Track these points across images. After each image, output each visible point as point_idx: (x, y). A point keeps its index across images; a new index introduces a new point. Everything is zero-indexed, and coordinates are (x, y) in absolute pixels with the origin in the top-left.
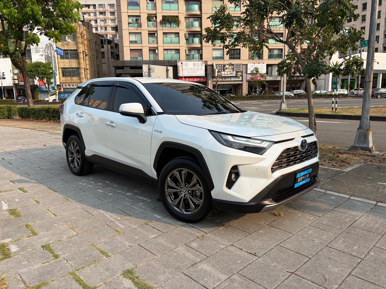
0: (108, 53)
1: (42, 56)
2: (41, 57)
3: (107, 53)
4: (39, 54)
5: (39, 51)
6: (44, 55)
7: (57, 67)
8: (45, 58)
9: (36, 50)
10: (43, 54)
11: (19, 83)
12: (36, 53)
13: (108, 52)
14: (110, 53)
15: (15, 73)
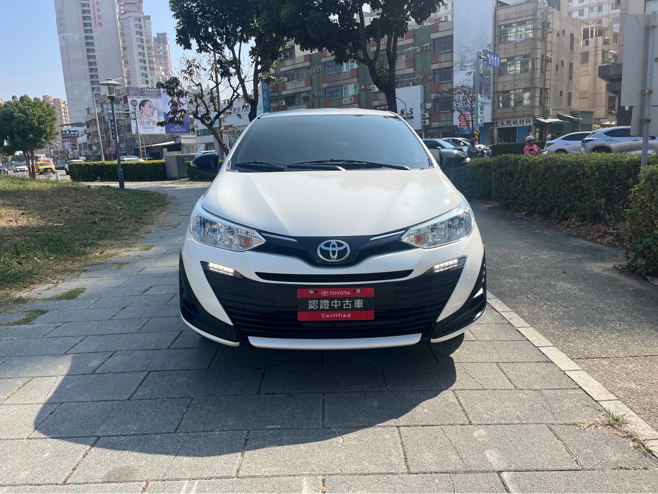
0: (596, 55)
1: (469, 75)
2: (467, 77)
3: (593, 53)
4: (466, 72)
5: (466, 66)
6: (472, 73)
7: (492, 92)
8: (474, 78)
9: (462, 65)
10: (471, 71)
11: (431, 124)
12: (461, 70)
13: (596, 51)
14: (600, 52)
15: (427, 107)
